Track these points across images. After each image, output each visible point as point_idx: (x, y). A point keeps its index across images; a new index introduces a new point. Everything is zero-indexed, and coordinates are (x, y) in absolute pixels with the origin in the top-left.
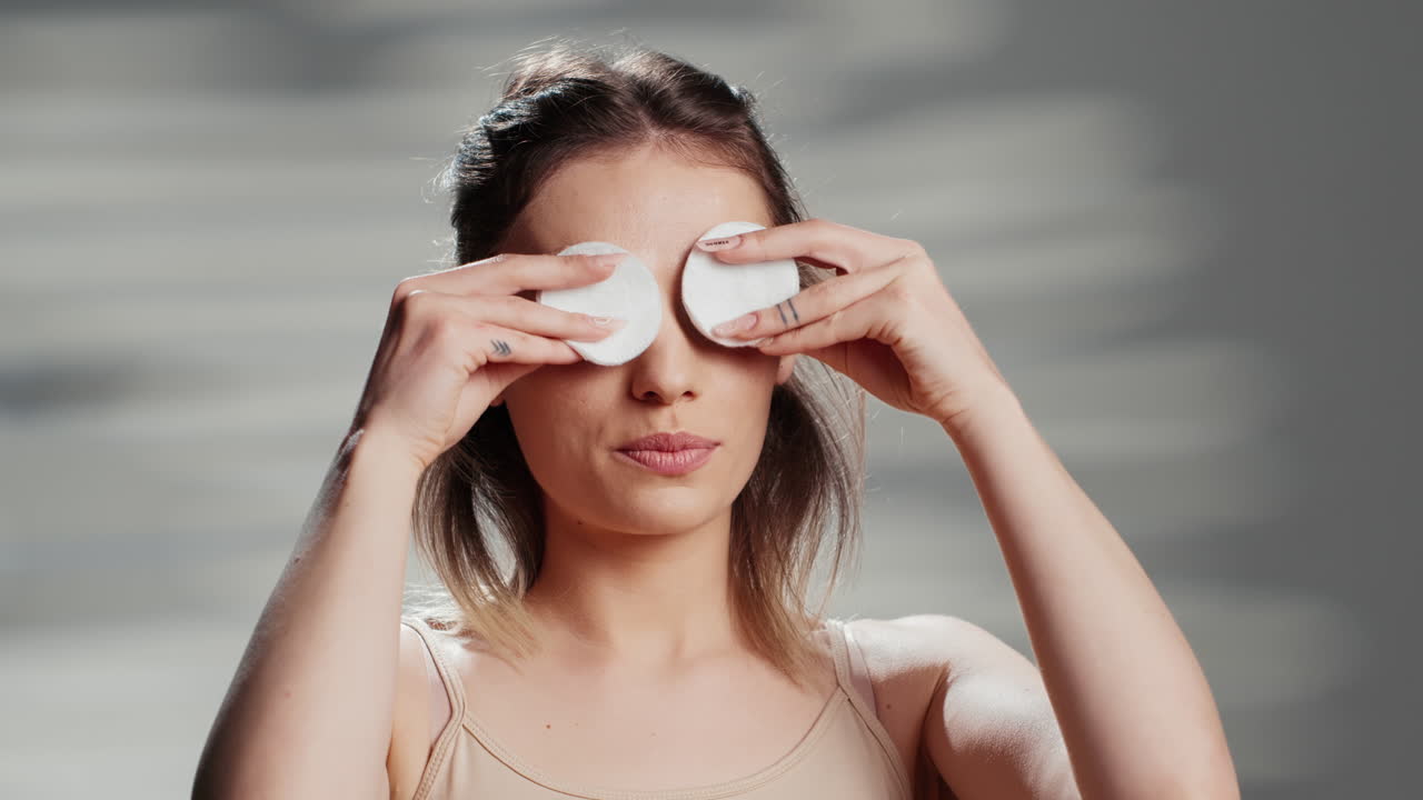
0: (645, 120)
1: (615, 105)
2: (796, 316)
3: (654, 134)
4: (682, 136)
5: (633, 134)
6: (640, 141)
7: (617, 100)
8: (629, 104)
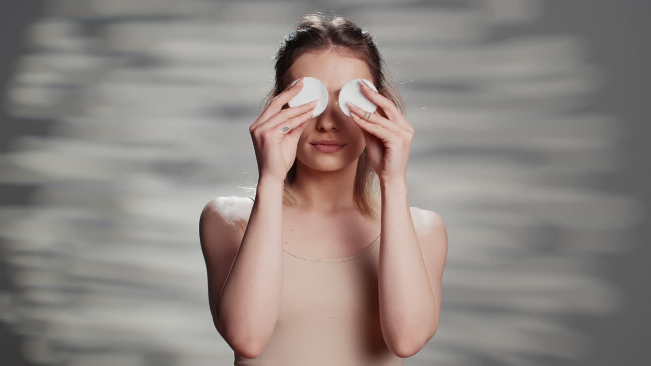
0: (330, 41)
1: (321, 37)
2: (369, 117)
3: (332, 46)
4: (341, 47)
5: (325, 46)
6: (327, 48)
7: (321, 35)
8: (325, 37)
